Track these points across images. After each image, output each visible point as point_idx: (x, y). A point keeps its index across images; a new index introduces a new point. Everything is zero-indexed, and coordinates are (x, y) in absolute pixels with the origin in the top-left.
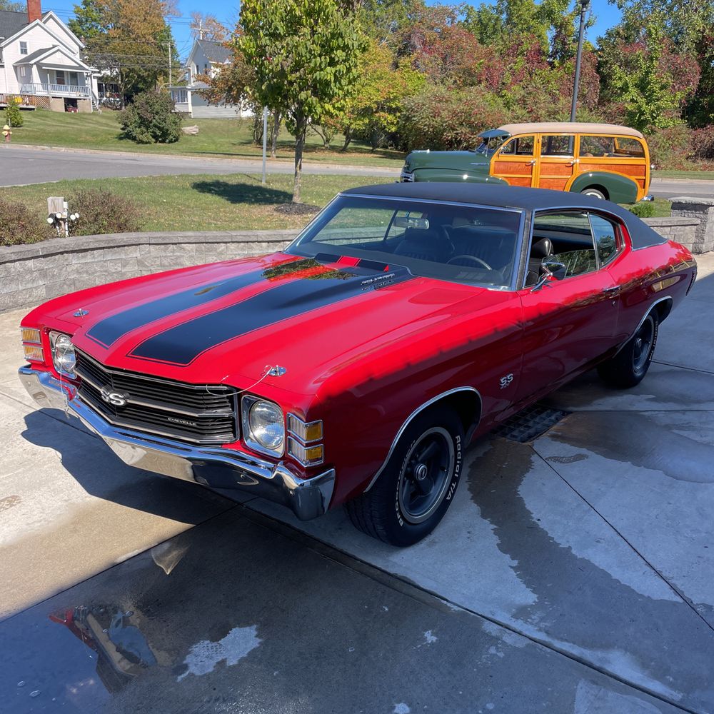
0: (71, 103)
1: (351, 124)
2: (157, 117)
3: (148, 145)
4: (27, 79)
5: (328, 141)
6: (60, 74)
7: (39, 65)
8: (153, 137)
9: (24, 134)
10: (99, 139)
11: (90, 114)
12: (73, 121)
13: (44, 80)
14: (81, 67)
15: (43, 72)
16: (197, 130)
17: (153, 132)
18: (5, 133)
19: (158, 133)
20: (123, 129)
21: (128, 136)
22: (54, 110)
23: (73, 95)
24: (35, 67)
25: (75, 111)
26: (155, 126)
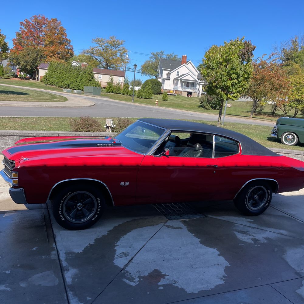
0: (190, 93)
1: (297, 106)
2: (214, 100)
3: (208, 110)
4: (176, 85)
5: (286, 113)
6: (188, 83)
7: (181, 79)
8: (211, 107)
9: (167, 103)
10: (192, 107)
11: (195, 98)
12: (187, 100)
13: (182, 85)
14: (196, 81)
15: (182, 82)
16: (231, 106)
17: (211, 105)
18: (156, 102)
19: (213, 106)
20: (201, 103)
21: (202, 106)
22: (183, 96)
23: (191, 91)
24: (180, 80)
25: (191, 96)
26: (213, 103)
